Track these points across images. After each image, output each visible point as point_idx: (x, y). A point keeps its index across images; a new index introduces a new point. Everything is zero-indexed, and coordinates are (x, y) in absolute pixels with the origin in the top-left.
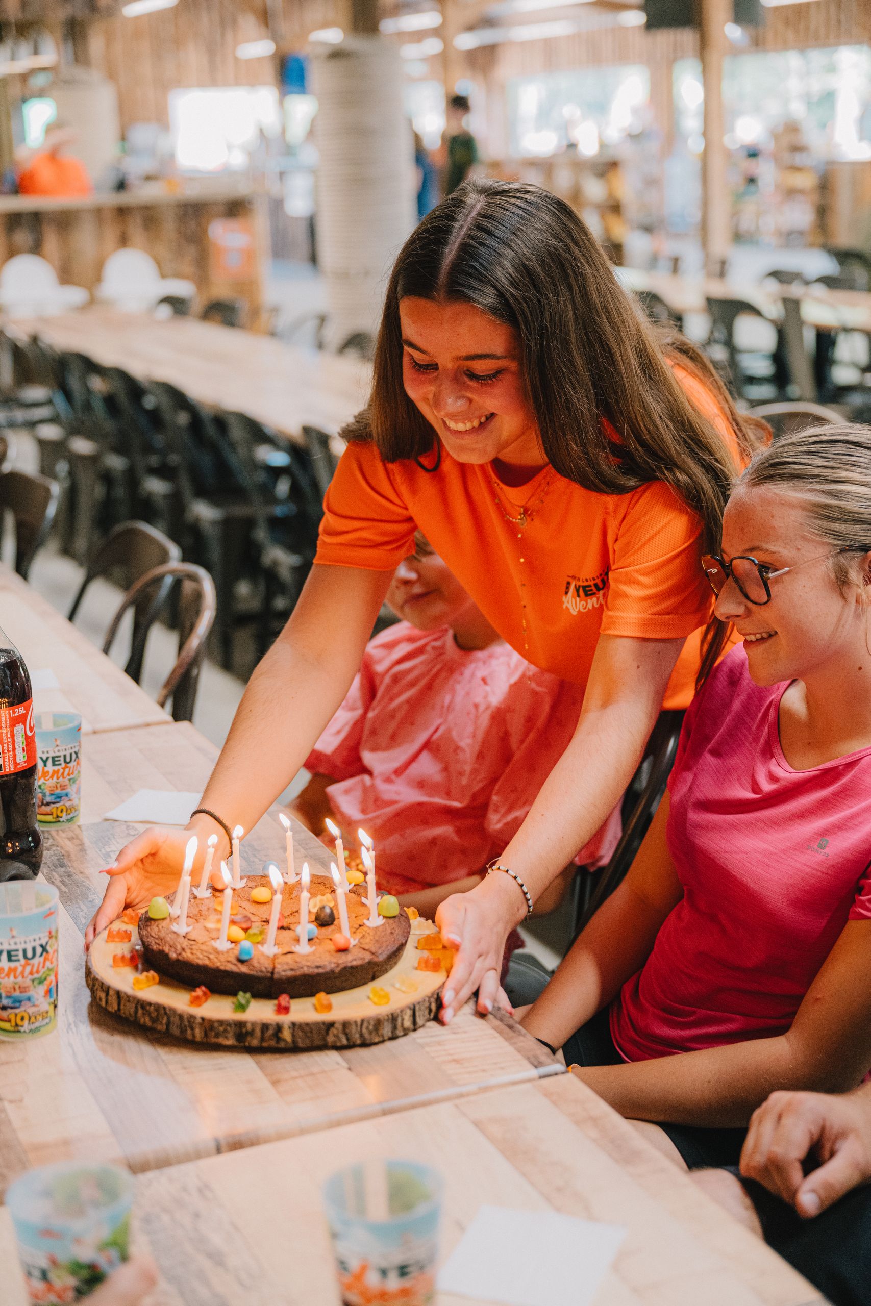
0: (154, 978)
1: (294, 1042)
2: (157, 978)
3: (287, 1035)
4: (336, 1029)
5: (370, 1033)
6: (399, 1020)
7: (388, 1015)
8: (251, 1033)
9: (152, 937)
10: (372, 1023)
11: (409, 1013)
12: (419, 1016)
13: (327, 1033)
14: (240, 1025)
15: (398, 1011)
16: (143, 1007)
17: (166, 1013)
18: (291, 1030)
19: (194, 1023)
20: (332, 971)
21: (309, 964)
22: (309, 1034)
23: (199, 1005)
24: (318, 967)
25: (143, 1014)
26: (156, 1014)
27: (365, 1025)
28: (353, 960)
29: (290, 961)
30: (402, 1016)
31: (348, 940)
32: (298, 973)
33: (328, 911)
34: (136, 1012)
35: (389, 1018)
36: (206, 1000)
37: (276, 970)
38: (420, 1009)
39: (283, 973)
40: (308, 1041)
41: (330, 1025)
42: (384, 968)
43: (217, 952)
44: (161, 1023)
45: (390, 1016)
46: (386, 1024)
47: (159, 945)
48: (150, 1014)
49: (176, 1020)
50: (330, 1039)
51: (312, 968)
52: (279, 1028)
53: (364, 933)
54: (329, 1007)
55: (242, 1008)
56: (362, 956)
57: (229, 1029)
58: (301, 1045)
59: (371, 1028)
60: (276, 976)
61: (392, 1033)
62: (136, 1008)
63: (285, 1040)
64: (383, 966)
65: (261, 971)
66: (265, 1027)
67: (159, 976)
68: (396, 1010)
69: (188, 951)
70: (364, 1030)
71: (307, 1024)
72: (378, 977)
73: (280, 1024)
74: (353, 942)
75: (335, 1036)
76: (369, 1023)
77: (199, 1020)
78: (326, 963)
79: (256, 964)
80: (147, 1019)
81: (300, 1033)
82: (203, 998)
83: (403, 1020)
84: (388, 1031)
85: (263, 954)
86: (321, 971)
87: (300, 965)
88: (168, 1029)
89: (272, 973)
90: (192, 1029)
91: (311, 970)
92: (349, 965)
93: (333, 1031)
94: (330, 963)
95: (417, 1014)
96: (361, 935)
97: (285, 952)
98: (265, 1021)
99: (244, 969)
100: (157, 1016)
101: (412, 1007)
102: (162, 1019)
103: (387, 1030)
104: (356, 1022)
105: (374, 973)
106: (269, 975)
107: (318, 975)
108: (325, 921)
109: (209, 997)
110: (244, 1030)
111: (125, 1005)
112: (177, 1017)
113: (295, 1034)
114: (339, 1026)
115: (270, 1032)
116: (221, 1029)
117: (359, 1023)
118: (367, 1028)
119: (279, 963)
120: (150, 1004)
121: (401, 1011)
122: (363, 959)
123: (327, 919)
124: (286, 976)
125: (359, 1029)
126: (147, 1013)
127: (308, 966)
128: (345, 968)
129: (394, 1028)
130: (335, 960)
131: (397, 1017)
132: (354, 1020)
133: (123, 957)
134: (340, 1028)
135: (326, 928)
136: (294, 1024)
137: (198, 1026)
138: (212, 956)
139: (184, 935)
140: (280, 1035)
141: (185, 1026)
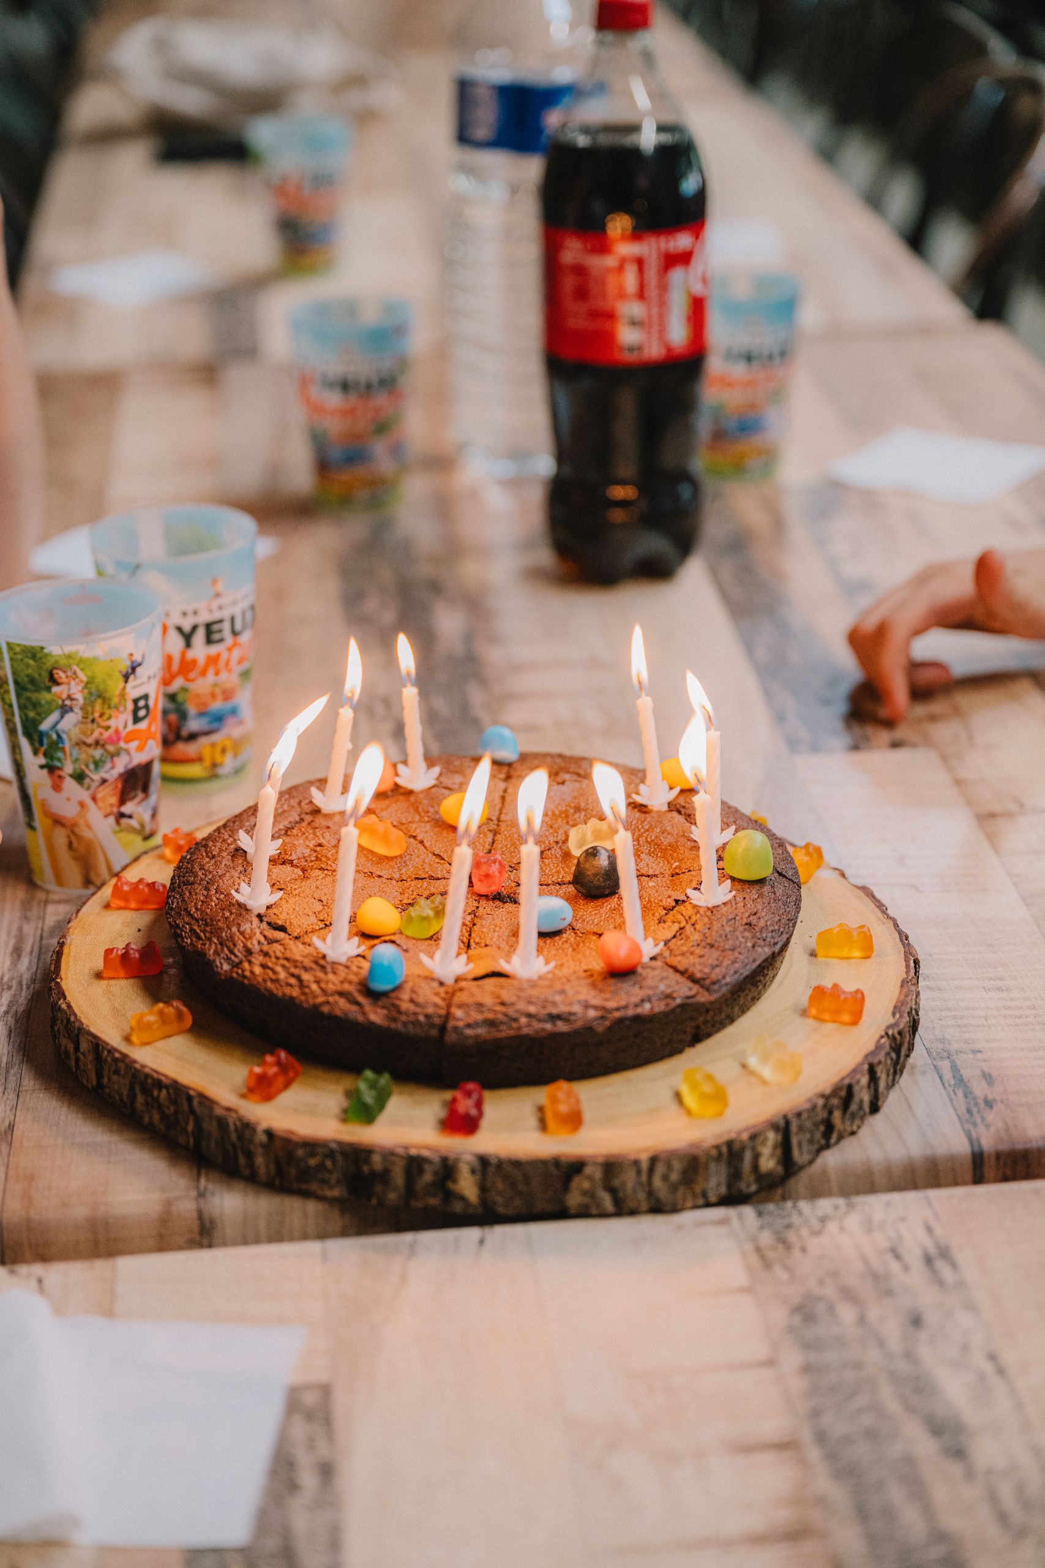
0: (180, 1016)
1: (484, 1202)
2: (189, 1020)
3: (467, 1186)
4: (590, 1178)
5: (674, 1188)
6: (748, 1156)
7: (717, 1147)
8: (384, 1177)
9: (189, 914)
10: (677, 1165)
11: (772, 1137)
12: (800, 1144)
13: (566, 1188)
14: (357, 1154)
15: (745, 1136)
16: (146, 1091)
17: (192, 1111)
18: (478, 1177)
19: (251, 1141)
20: (589, 1029)
21: (532, 1009)
22: (521, 1187)
23: (268, 1098)
24: (553, 1018)
25: (147, 1104)
26: (172, 1108)
27: (660, 1169)
28: (643, 1001)
29: (488, 1001)
30: (753, 1148)
31: (636, 949)
32: (505, 1032)
33: (603, 861)
34: (133, 1098)
35: (720, 1154)
36: (287, 1085)
37: (451, 1024)
38: (801, 1128)
39: (469, 1032)
40: (517, 1202)
41: (575, 1167)
42: (723, 1015)
43: (320, 962)
44: (185, 1129)
45: (724, 1150)
46: (713, 1166)
47: (199, 938)
48: (160, 1107)
49: (212, 1128)
50: (574, 1200)
51: (540, 1020)
52: (447, 1169)
53: (683, 924)
54: (574, 1120)
55: (367, 1113)
56: (668, 991)
57: (329, 1163)
58: (501, 1209)
59: (674, 1176)
60: (451, 1038)
61: (729, 1186)
62: (132, 1089)
63: (463, 1198)
64: (720, 1010)
65: (416, 1023)
66: (415, 1164)
67: (192, 1013)
68: (740, 1133)
69: (258, 959)
70: (657, 1182)
71: (516, 1164)
72: (709, 1035)
73: (452, 1156)
74: (649, 948)
75: (584, 1193)
76: (669, 1166)
77: (262, 1138)
78: (577, 1008)
79: (405, 1006)
80: (156, 1117)
81: (500, 1185)
82: (281, 1080)
83: (757, 1156)
84: (718, 1185)
85: (429, 978)
86: (562, 1027)
87: (511, 1011)
88: (198, 1144)
89: (443, 1029)
90: (249, 1155)
91: (537, 1025)
92: (631, 1012)
93: (579, 1184)
94: (587, 1006)
95: (794, 1140)
96: (676, 927)
97: (482, 971)
98: (413, 1152)
99: (376, 1016)
100: (176, 1112)
101: (782, 1123)
102: (187, 1123)
103: (715, 1181)
104: (636, 1163)
105: (698, 1027)
106: (434, 1033)
107: (555, 1036)
108: (598, 887)
109: (297, 1075)
110: (366, 1169)
111: (109, 1079)
112: (214, 1123)
113: (489, 1185)
114: (594, 1172)
115: (428, 1177)
116: (312, 1162)
117: (645, 1165)
118: (665, 1177)
119: (461, 1006)
120: (159, 1084)
121: (753, 1137)
122: (669, 996)
123: (598, 881)
124: (476, 1037)
125: (644, 1177)
126: (153, 1103)
127: (529, 1015)
128: (621, 1021)
129: (735, 1175)
130: (596, 1001)
131: (743, 1149)
132: (632, 1157)
133: (125, 957)
134: (598, 1174)
135: (599, 902)
136: (484, 1161)
137: (260, 1150)
138: (306, 977)
139: (262, 911)
140: (450, 1185)
141: (234, 1147)
